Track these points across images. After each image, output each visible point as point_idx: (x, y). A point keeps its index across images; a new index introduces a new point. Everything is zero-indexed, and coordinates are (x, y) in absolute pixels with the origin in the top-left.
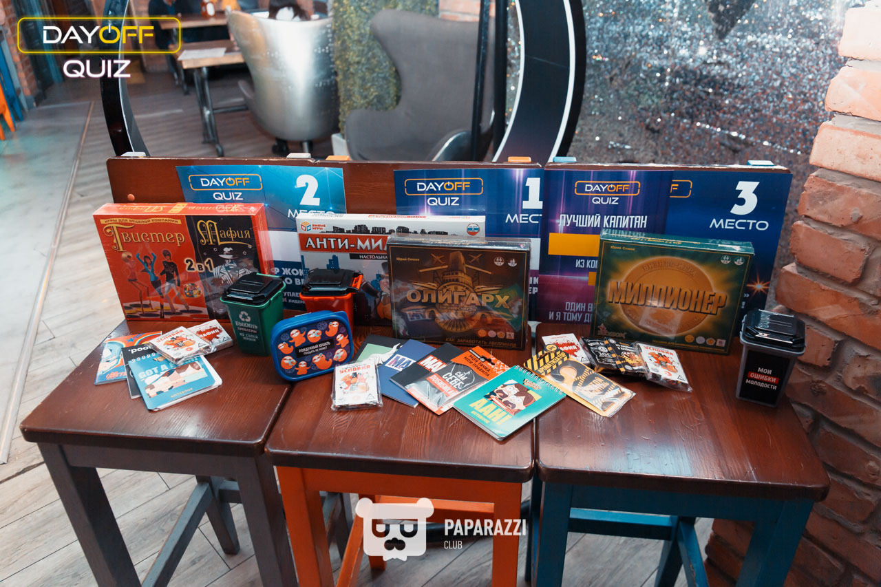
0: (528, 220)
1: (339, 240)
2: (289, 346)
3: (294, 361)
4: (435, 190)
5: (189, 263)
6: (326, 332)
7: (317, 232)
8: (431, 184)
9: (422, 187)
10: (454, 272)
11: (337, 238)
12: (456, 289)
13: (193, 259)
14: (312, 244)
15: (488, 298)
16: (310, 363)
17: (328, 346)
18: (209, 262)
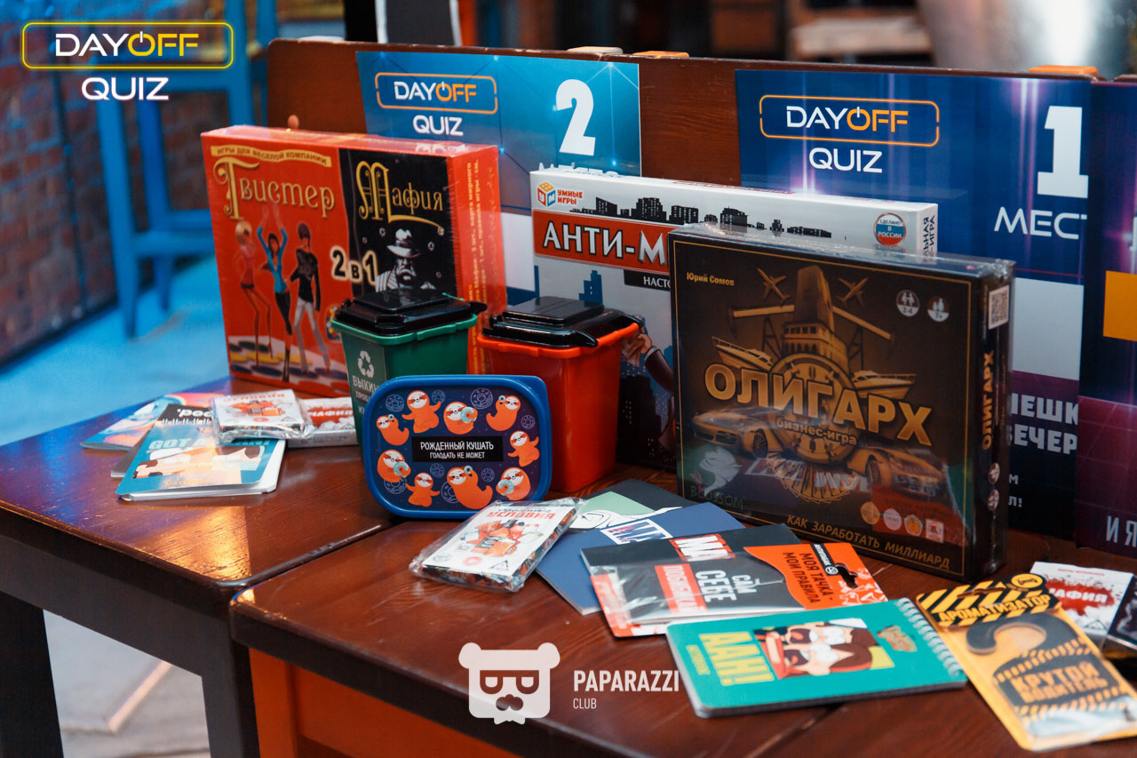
0: (1051, 229)
1: (606, 233)
2: (401, 428)
3: (407, 467)
4: (827, 127)
5: (338, 258)
6: (489, 415)
7: (564, 209)
8: (817, 111)
9: (797, 117)
10: (809, 326)
11: (601, 226)
12: (812, 373)
13: (345, 250)
14: (555, 238)
15: (882, 409)
16: (440, 483)
17: (487, 452)
18: (370, 261)
